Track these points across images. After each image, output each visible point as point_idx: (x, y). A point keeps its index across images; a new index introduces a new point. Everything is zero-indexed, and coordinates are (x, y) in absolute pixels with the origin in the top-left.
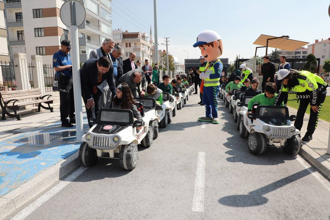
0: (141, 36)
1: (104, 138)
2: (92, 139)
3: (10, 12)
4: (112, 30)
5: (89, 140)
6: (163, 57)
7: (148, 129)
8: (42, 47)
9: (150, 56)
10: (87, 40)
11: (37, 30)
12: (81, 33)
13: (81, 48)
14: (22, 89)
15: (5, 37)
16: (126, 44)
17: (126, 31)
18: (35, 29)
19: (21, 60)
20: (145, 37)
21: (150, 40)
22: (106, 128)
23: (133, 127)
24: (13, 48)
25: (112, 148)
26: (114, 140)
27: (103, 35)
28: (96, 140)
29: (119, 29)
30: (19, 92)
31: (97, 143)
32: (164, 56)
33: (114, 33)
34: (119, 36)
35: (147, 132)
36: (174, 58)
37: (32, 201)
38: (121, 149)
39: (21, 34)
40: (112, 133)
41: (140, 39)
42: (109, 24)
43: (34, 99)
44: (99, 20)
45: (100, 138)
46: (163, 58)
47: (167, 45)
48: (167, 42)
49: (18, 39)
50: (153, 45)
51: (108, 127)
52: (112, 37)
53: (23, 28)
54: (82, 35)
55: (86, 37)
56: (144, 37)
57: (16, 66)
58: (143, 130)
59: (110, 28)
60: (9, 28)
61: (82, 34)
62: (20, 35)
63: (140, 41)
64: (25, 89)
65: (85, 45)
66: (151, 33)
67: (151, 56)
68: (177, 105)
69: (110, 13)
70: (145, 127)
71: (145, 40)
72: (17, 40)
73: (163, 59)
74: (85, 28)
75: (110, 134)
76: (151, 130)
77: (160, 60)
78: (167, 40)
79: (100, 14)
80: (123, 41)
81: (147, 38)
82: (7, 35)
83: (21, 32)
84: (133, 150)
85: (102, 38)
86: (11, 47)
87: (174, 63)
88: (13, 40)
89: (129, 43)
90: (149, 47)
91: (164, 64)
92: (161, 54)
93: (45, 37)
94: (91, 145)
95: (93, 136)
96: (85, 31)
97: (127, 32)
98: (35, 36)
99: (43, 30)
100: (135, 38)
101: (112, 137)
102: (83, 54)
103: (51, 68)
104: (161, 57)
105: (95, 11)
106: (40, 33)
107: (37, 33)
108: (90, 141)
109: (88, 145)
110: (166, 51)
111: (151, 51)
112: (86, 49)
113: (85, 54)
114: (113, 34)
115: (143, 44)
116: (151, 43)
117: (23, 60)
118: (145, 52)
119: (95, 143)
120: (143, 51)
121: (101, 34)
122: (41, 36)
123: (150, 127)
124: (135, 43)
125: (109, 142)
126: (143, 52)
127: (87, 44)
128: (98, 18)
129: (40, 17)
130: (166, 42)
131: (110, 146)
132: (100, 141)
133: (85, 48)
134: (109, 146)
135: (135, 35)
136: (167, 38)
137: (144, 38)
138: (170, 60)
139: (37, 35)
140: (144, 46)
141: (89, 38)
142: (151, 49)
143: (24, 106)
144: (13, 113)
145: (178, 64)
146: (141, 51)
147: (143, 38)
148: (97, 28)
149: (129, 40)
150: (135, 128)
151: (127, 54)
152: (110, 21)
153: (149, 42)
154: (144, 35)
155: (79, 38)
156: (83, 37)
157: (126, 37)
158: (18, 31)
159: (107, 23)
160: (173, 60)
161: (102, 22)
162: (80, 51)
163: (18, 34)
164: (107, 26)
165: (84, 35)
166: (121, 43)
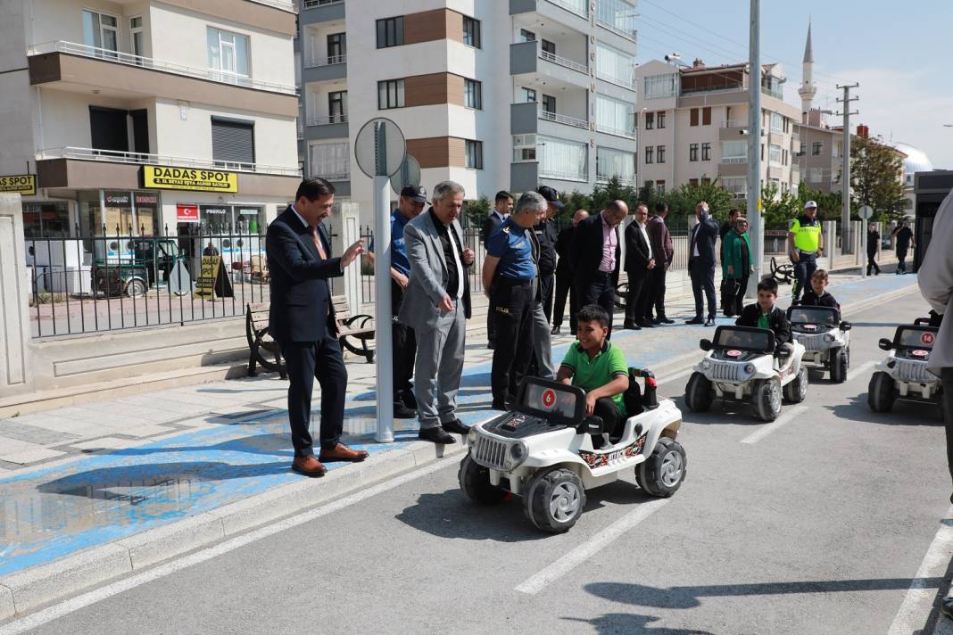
3: (315, 32)
4: (636, 67)
9: (790, 157)
10: (540, 111)
11: (385, 84)
12: (523, 88)
13: (519, 141)
15: (293, 121)
16: (694, 113)
17: (696, 63)
18: (379, 82)
20: (774, 82)
24: (314, 149)
27: (599, 87)
29: (670, 56)
33: (649, 76)
34: (668, 85)
37: (252, 530)
39: (340, 100)
42: (626, 46)
44: (587, 36)
47: (846, 116)
48: (846, 102)
49: (331, 120)
53: (346, 81)
54: (525, 93)
55: (539, 99)
56: (766, 82)
59: (626, 61)
60: (307, 86)
61: (527, 90)
62: (337, 107)
65: (534, 130)
67: (796, 155)
69: (631, 5)
71: (771, 94)
72: (327, 122)
74: (534, 69)
78: (846, 95)
79: (594, 13)
80: (680, 103)
81: (781, 82)
82: (297, 113)
85: (598, 99)
86: (309, 143)
88: (316, 124)
89: (704, 109)
90: (786, 119)
93: (407, 109)
96: (537, 79)
97: (700, 67)
98: (379, 109)
99: (402, 83)
100: (729, 87)
102: (526, 161)
105: (577, 6)
106: (392, 95)
107: (384, 92)
111: (797, 135)
112: (538, 142)
113: (533, 161)
116: (807, 100)
118: (770, 141)
121: (593, 87)
122: (396, 107)
124: (728, 109)
127: (542, 126)
128: (584, 28)
129: (395, 45)
130: (842, 103)
133: (532, 140)
135: (730, 78)
136: (846, 89)
137: (770, 84)
139: (384, 103)
140: (767, 117)
141: (550, 103)
142: (796, 127)
144: (272, 360)
147: (762, 84)
148: (580, 66)
149: (703, 98)
151: (693, 152)
152: (631, 34)
153: (800, 94)
154: (767, 72)
155: (512, 105)
156: (531, 101)
157: (693, 87)
158: (331, 94)
159: (616, 41)
160: (896, 168)
161: (598, 41)
162: (514, 150)
163: (332, 102)
164: (619, 54)
165: (532, 95)
166: (675, 110)
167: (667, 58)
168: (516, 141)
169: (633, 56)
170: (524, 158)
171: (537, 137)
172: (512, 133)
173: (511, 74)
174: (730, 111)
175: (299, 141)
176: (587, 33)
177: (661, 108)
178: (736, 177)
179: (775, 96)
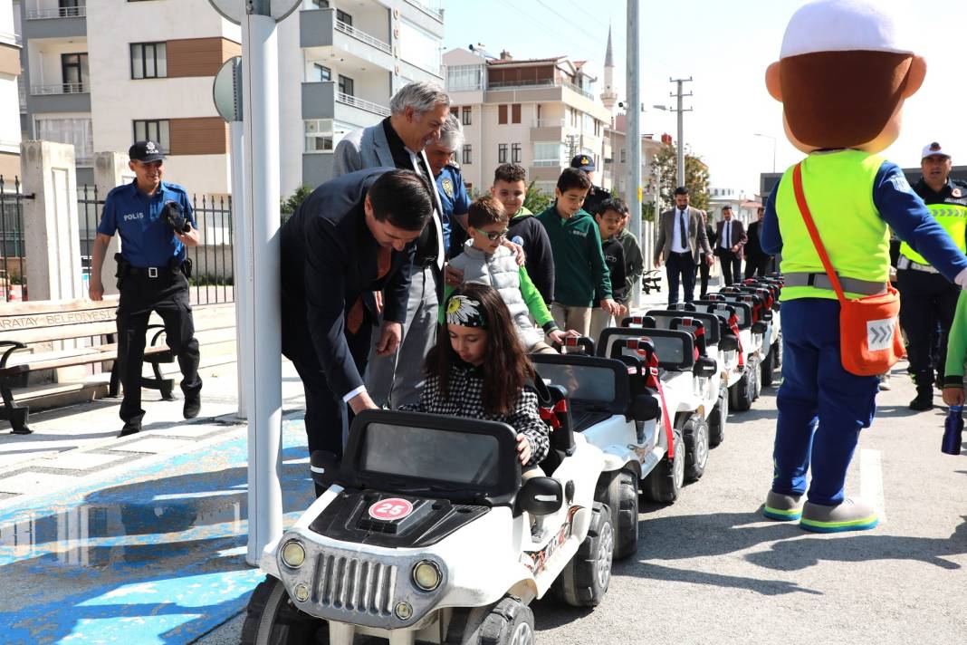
0: (565, 76)
1: (365, 565)
2: (308, 567)
4: (444, 52)
5: (293, 569)
6: (661, 164)
7: (586, 520)
8: (157, 121)
9: (602, 163)
10: (337, 93)
11: (140, 49)
12: (316, 64)
13: (312, 127)
14: (48, 298)
15: (12, 80)
16: (503, 109)
17: (503, 55)
18: (132, 45)
19: (53, 174)
20: (585, 80)
21: (603, 92)
22: (380, 514)
23: (517, 513)
24: (43, 125)
25: (403, 623)
26: (414, 581)
28: (329, 572)
29: (475, 46)
30: (32, 307)
31: (333, 589)
32: (663, 162)
33: (452, 66)
34: (473, 77)
35: (584, 535)
36: (709, 172)
38: (450, 629)
39: (78, 65)
40: (409, 540)
41: (560, 89)
42: (433, 25)
43: (97, 340)
44: (389, 10)
45: (347, 565)
46: (658, 171)
47: (680, 112)
48: (680, 97)
49: (66, 89)
50: (617, 110)
51: (391, 509)
52: (443, 82)
53: (86, 41)
54: (319, 71)
55: (335, 79)
56: (577, 80)
57: (28, 197)
58: (565, 525)
60: (30, 42)
61: (321, 67)
62: (74, 73)
63: (560, 99)
64: (60, 297)
65: (331, 115)
66: (609, 62)
67: (607, 161)
68: (730, 389)
70: (576, 508)
71: (581, 93)
72: (60, 90)
73: (660, 174)
74: (329, 42)
75: (399, 549)
76: (602, 522)
77: (648, 176)
78: (680, 90)
80: (487, 98)
81: (592, 81)
82: (18, 70)
83: (79, 59)
84: (509, 635)
86: (35, 117)
87: (708, 190)
88: (43, 93)
89: (514, 106)
90: (597, 122)
91: (662, 196)
92: (649, 152)
93: (170, 80)
94: (299, 596)
95: (311, 552)
96: (333, 55)
97: (507, 59)
98: (133, 78)
99: (162, 51)
100: (540, 83)
101: (407, 564)
102: (320, 151)
103: (205, 211)
104: (653, 164)
106: (150, 62)
107: (138, 62)
108: (299, 579)
109: (286, 596)
110: (675, 138)
111: (608, 140)
112: (335, 129)
114: (449, 68)
115: (572, 109)
116: (609, 106)
117: (60, 175)
118: (581, 144)
119: (321, 587)
120: (572, 143)
121: (397, 69)
122: (156, 77)
123: (599, 505)
124: (539, 106)
125: (392, 590)
126: (572, 146)
127: (339, 110)
130: (676, 98)
131: (395, 610)
132: (345, 579)
133: (328, 127)
134: (390, 608)
135: (540, 73)
136: (680, 82)
137: (581, 82)
138: (693, 177)
139: (139, 72)
140: (579, 117)
141: (347, 85)
142: (606, 132)
143: (53, 369)
145: (726, 197)
146: (564, 138)
147: (573, 82)
148: (383, 44)
149: (512, 94)
150: (526, 514)
151: (502, 152)
152: (438, 12)
153: (602, 99)
154: (578, 69)
155: (303, 84)
156: (325, 80)
157: (501, 80)
158: (64, 57)
159: (422, 19)
160: (704, 179)
161: (402, 16)
162: (306, 138)
163: (66, 66)
164: (424, 34)
165: (326, 74)
166: (482, 105)
167: (471, 47)
168: (308, 128)
169: (441, 38)
170: (318, 147)
171: (334, 123)
172: (303, 118)
173: (301, 46)
174: (541, 109)
175: (21, 115)
176: (388, 4)
177: (466, 103)
178: (549, 182)
179: (587, 96)
